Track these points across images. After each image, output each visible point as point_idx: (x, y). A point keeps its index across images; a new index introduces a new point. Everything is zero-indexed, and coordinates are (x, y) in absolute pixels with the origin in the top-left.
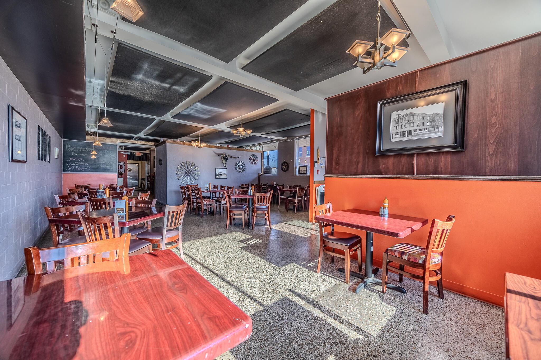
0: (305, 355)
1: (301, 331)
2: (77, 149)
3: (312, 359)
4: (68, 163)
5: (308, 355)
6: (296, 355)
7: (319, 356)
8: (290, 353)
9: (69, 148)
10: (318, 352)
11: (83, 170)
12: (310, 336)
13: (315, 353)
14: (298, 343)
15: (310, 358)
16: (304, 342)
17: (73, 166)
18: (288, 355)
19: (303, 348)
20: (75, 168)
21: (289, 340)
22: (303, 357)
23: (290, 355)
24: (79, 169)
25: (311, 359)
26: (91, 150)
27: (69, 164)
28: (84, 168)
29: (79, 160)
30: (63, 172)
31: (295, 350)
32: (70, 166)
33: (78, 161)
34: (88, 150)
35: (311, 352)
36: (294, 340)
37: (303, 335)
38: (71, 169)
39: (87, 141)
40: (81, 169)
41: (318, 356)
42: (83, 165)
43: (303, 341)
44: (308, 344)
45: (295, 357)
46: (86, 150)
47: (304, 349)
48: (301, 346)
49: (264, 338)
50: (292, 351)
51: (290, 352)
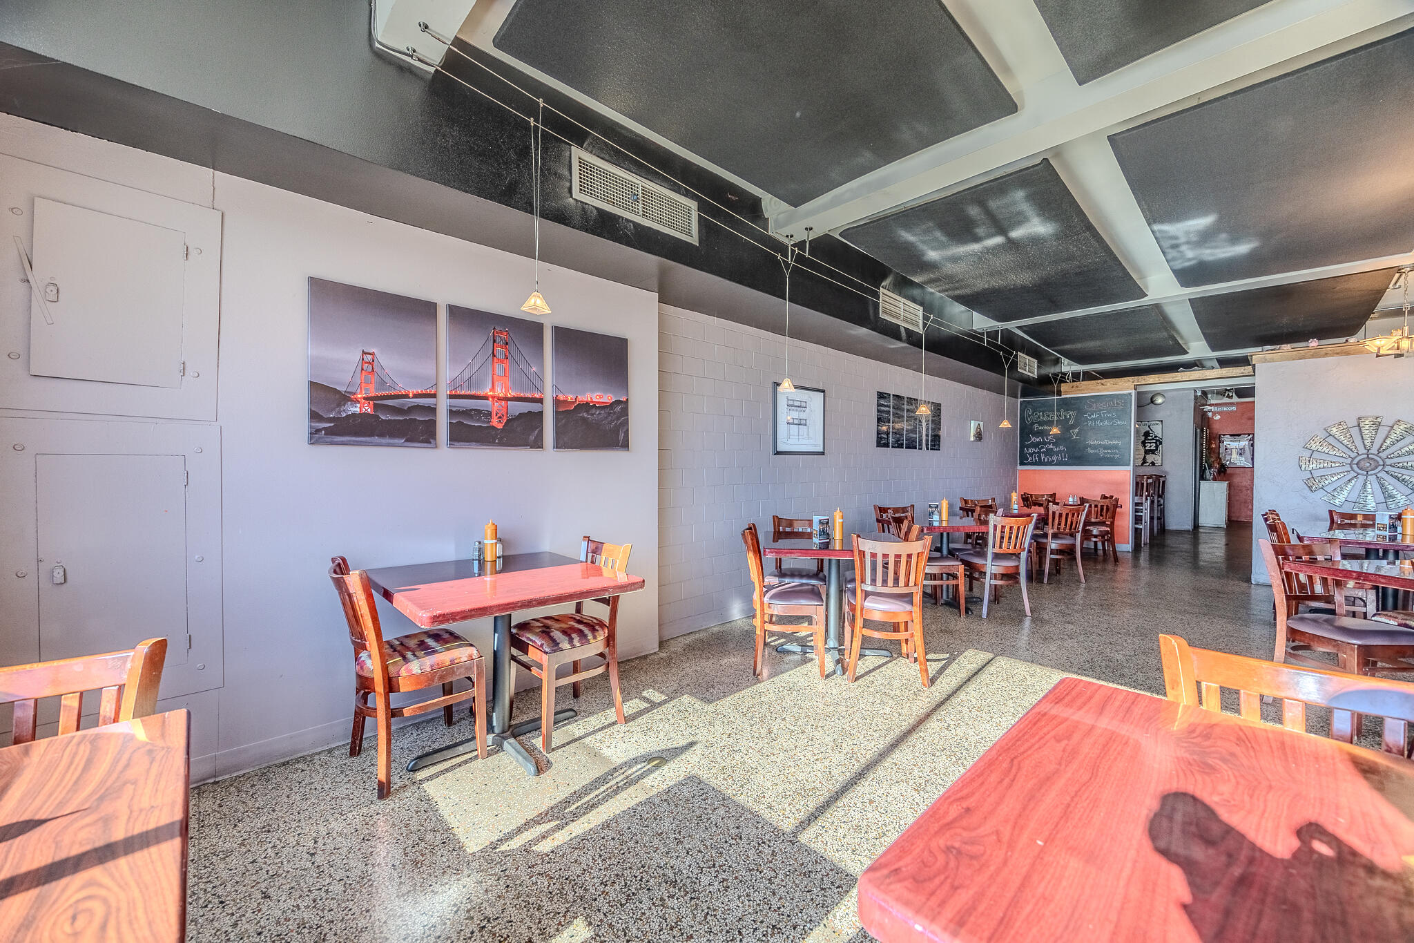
0: (632, 909)
1: (708, 908)
2: (1043, 416)
3: (620, 921)
4: (1028, 447)
5: (631, 915)
6: (634, 890)
7: (627, 938)
8: (641, 880)
9: (1029, 416)
10: (636, 937)
11: (1053, 461)
12: (693, 927)
13: (635, 931)
14: (668, 897)
15: (623, 918)
16: (672, 911)
17: (1036, 453)
18: (636, 877)
19: (653, 907)
20: (1040, 458)
21: (679, 881)
22: (628, 905)
23: (636, 881)
24: (1046, 460)
25: (620, 919)
26: (1070, 416)
27: (1030, 451)
28: (1055, 458)
29: (1047, 439)
30: (1019, 467)
31: (648, 889)
32: (1031, 455)
33: (1045, 443)
34: (1065, 416)
35: (640, 922)
36: (677, 891)
37: (695, 912)
38: (1032, 460)
39: (1063, 397)
40: (1050, 460)
41: (625, 935)
42: (1055, 450)
43: (673, 909)
44: (666, 920)
45: (629, 889)
46: (1060, 416)
47: (650, 909)
48: (658, 902)
49: (684, 838)
50: (647, 886)
51: (643, 880)
